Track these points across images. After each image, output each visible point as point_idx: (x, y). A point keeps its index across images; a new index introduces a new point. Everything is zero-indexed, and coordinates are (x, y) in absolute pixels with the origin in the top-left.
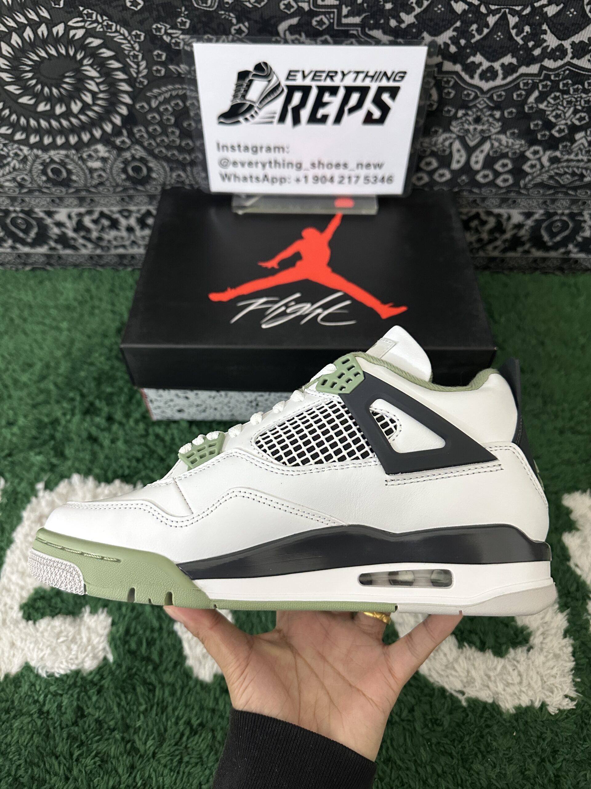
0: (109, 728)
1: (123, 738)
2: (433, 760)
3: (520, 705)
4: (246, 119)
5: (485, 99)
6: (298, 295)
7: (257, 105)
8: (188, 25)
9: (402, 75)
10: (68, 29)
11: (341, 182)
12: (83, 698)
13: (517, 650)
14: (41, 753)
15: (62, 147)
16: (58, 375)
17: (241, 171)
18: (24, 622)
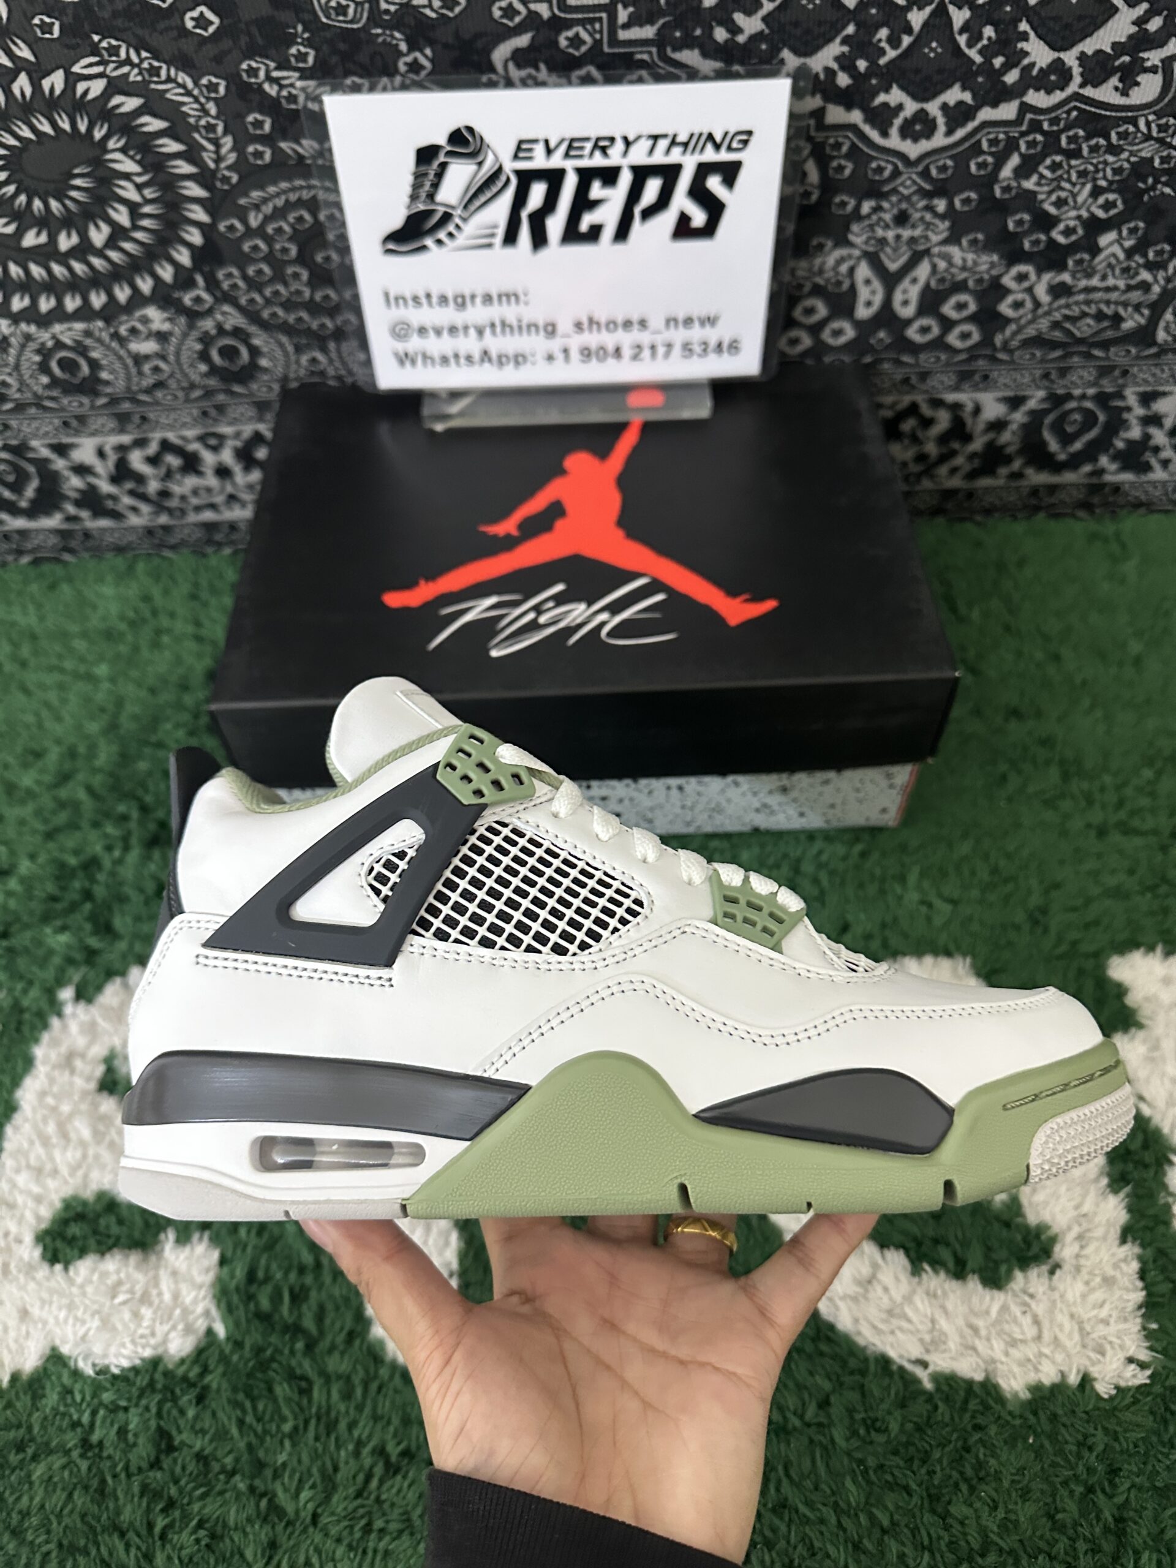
0: (223, 1470)
1: (252, 1489)
2: (872, 1501)
3: (1039, 1381)
4: (439, 242)
5: (914, 177)
6: (560, 587)
7: (459, 212)
8: (311, 60)
9: (744, 137)
10: (72, 80)
11: (635, 357)
12: (169, 1413)
13: (1029, 1274)
14: (91, 1527)
15: (77, 316)
16: (95, 771)
17: (435, 346)
18: (46, 1266)
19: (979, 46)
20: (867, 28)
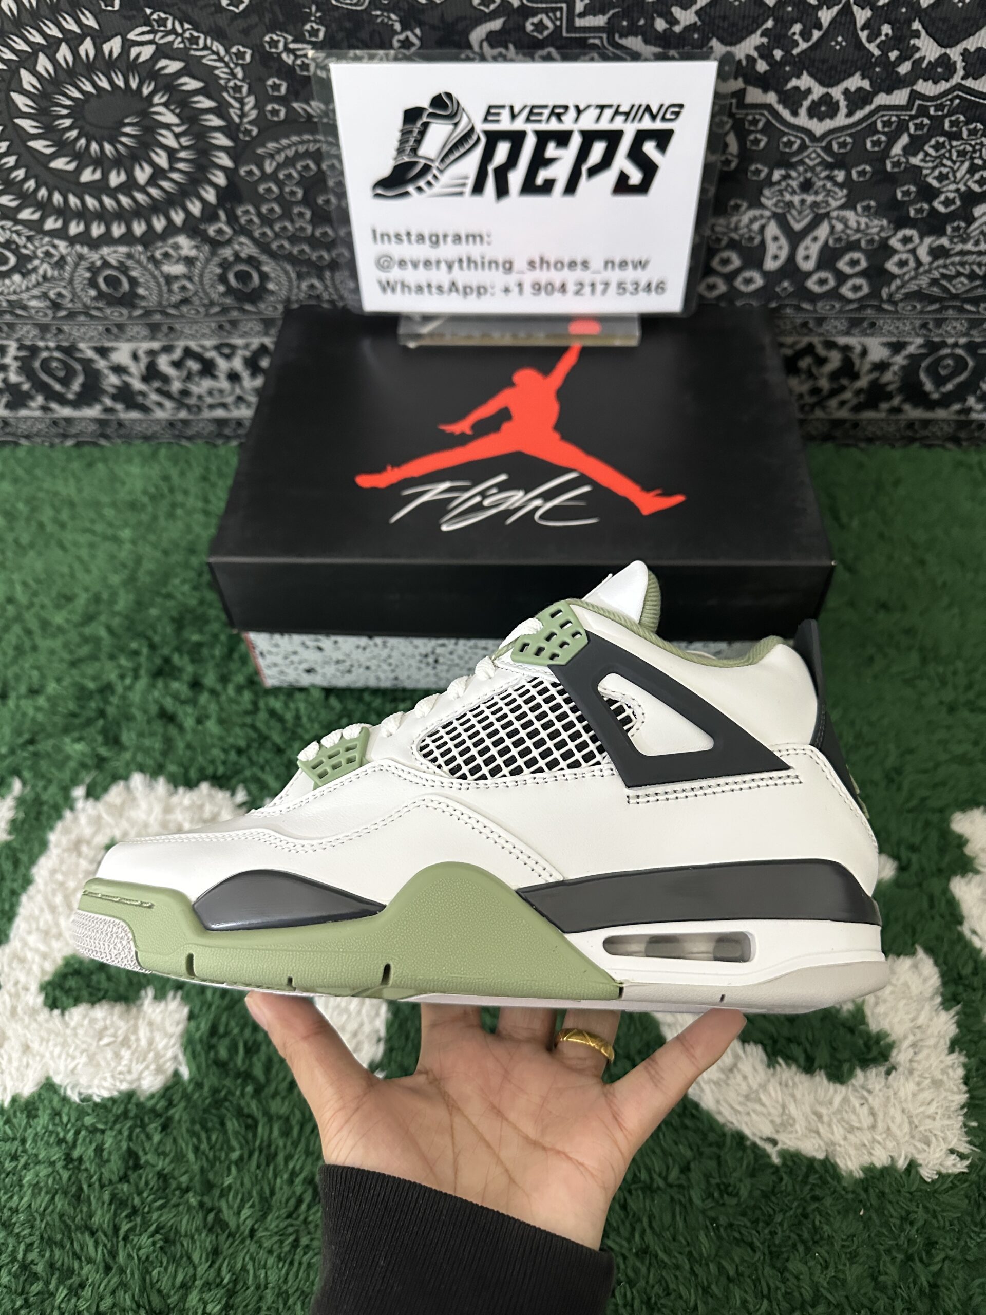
0: (179, 1187)
1: (201, 1205)
2: (721, 1253)
3: (872, 1164)
4: (419, 189)
5: (819, 150)
6: (503, 477)
7: (437, 164)
8: (321, 35)
9: (677, 110)
10: (127, 45)
11: (578, 293)
12: (137, 1137)
13: (868, 1073)
14: (67, 1226)
15: (122, 240)
16: (114, 614)
17: (412, 276)
18: (46, 1011)
19: (878, 41)
20: (784, 23)
